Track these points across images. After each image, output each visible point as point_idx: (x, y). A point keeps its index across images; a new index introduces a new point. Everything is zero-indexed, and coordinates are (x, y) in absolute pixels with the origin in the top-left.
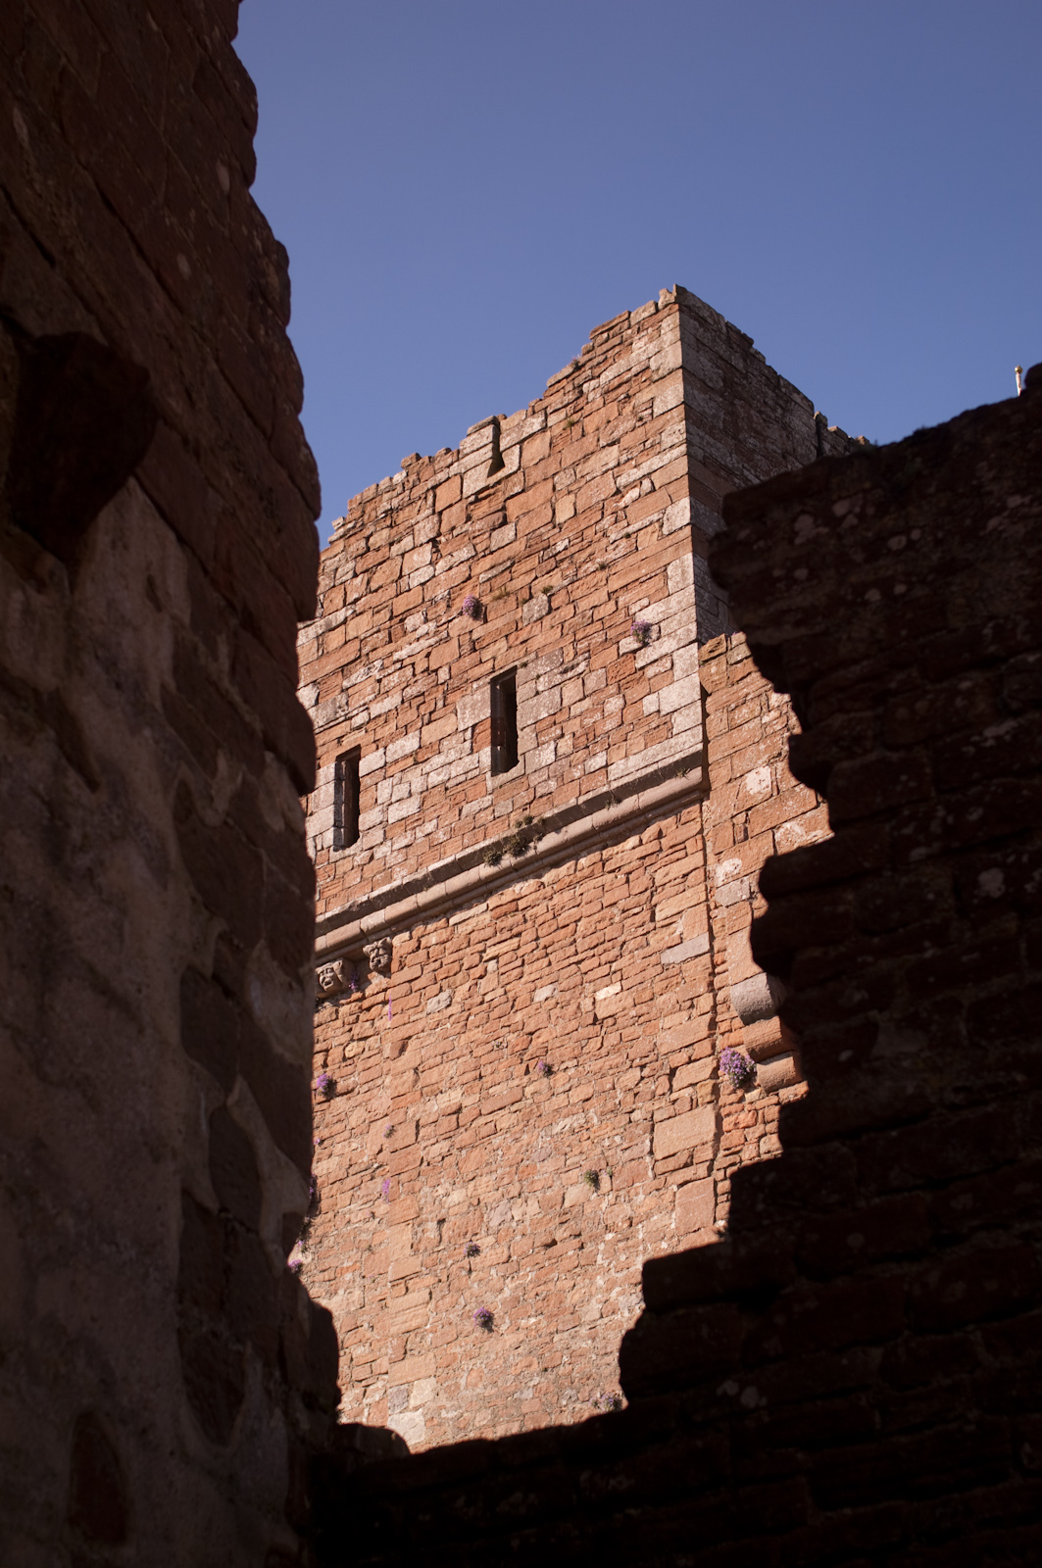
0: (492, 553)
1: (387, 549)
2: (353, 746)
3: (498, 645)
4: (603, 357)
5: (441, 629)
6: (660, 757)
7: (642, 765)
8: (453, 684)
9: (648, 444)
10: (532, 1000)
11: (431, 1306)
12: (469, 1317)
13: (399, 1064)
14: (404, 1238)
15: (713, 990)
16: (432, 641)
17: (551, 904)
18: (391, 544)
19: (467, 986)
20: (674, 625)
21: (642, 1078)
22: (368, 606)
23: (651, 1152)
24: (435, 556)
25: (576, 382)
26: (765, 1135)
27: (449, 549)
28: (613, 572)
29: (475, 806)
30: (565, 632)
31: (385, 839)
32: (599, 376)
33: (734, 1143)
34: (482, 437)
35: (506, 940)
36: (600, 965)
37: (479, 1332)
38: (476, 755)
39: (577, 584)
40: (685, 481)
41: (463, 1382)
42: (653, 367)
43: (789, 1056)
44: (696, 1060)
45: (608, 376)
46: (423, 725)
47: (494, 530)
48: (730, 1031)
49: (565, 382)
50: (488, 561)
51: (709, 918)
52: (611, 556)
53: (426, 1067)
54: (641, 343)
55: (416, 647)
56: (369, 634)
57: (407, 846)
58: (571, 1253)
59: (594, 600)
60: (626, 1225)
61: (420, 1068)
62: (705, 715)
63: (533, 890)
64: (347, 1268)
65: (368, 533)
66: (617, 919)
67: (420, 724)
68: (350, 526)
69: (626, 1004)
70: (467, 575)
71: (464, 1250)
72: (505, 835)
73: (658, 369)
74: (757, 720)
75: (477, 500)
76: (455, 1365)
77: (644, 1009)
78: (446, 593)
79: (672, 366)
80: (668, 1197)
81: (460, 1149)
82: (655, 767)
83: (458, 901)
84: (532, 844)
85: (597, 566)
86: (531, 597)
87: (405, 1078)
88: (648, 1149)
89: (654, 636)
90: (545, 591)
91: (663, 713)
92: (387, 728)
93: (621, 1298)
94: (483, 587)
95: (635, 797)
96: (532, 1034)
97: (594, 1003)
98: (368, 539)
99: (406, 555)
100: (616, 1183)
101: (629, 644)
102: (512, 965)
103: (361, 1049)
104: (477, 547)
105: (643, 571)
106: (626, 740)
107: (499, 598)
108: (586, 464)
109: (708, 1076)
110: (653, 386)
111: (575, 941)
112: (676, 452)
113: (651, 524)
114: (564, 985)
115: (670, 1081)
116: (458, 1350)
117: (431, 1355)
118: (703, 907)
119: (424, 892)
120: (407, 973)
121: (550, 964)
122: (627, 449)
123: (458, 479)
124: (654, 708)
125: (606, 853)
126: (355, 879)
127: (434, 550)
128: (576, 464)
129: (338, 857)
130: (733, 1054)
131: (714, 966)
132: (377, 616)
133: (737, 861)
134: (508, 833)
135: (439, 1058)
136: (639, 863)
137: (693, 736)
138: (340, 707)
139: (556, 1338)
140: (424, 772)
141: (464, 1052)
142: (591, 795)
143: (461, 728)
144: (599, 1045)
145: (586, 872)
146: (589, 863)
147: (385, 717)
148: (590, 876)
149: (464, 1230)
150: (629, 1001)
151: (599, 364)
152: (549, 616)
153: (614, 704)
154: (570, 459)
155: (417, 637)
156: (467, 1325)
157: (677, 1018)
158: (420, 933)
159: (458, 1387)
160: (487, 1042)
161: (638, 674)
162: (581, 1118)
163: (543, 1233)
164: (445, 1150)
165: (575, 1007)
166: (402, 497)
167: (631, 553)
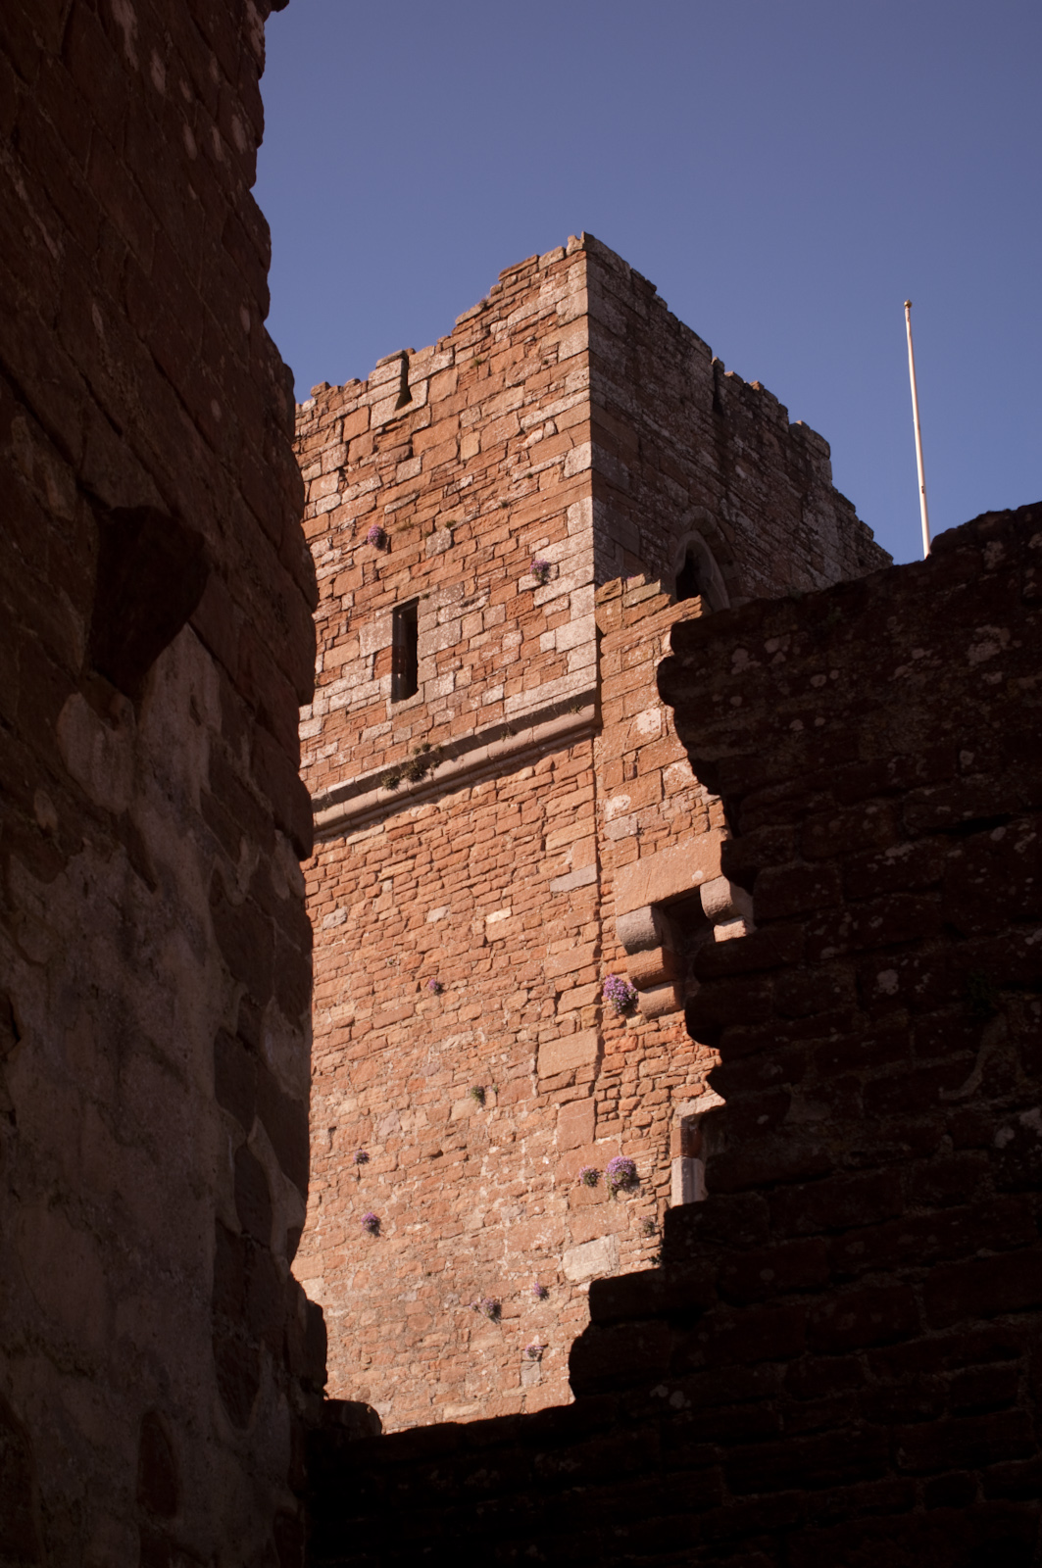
0: (397, 485)
3: (401, 576)
4: (511, 299)
5: (345, 556)
6: (555, 693)
7: (538, 700)
8: (357, 610)
9: (552, 387)
10: (425, 920)
11: (321, 1209)
12: (357, 1222)
15: (598, 919)
16: (337, 568)
17: (445, 828)
19: (362, 904)
20: (572, 566)
21: (529, 1000)
23: (536, 1072)
24: (342, 484)
25: (484, 322)
26: (644, 1059)
27: (356, 478)
28: (515, 510)
29: (375, 731)
30: (467, 566)
32: (506, 318)
33: (616, 1065)
34: (391, 370)
35: (401, 861)
36: (491, 890)
37: (364, 1236)
38: (377, 682)
39: (479, 520)
40: (587, 426)
41: (350, 1283)
42: (560, 312)
43: (669, 986)
44: (580, 985)
45: (515, 318)
46: (326, 650)
47: (400, 462)
48: (614, 959)
49: (473, 321)
50: (394, 493)
51: (598, 849)
52: (513, 495)
53: (321, 981)
54: (549, 288)
57: (307, 767)
58: (456, 1164)
59: (496, 536)
60: (510, 1140)
62: (600, 655)
63: (428, 814)
66: (509, 846)
67: (324, 648)
69: (515, 928)
70: (373, 505)
71: (354, 1157)
72: (403, 761)
73: (564, 315)
74: (649, 663)
75: (385, 432)
76: (342, 1267)
77: (532, 934)
78: (352, 521)
79: (578, 312)
80: (551, 1114)
81: (352, 1060)
82: (550, 702)
83: (356, 821)
84: (429, 771)
85: (500, 504)
86: (435, 530)
88: (532, 1068)
89: (553, 575)
90: (449, 525)
91: (559, 651)
93: (503, 1209)
94: (388, 518)
95: (529, 730)
96: (423, 953)
97: (484, 926)
99: (314, 482)
100: (502, 1098)
101: (528, 581)
102: (407, 886)
104: (383, 478)
105: (544, 511)
106: (522, 675)
107: (404, 529)
108: (492, 404)
109: (591, 1000)
110: (559, 330)
111: (468, 865)
112: (579, 397)
113: (553, 465)
114: (456, 907)
115: (556, 1003)
116: (346, 1252)
117: (319, 1256)
118: (591, 839)
119: (323, 812)
121: (443, 886)
122: (533, 391)
123: (366, 412)
124: (550, 646)
125: (500, 782)
127: (341, 478)
128: (481, 403)
130: (617, 981)
131: (601, 896)
133: (626, 798)
134: (406, 759)
135: (333, 973)
136: (531, 793)
137: (588, 674)
139: (440, 1244)
140: (326, 695)
141: (359, 967)
142: (487, 726)
143: (363, 654)
144: (488, 967)
145: (481, 799)
146: (483, 791)
148: (485, 803)
149: (354, 1138)
150: (519, 925)
151: (507, 305)
152: (452, 550)
153: (512, 639)
154: (475, 398)
155: (323, 563)
156: (356, 1228)
157: (564, 944)
158: (318, 850)
159: (344, 1287)
160: (380, 959)
161: (536, 612)
162: (470, 1036)
163: (430, 1144)
164: (337, 1061)
165: (466, 929)
166: (310, 424)
167: (533, 493)
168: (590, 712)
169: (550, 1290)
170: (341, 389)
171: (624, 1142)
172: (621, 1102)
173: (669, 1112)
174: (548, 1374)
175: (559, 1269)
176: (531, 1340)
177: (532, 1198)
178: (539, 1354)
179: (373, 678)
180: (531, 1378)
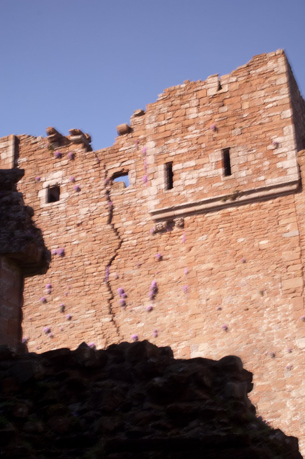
0: (219, 114)
1: (180, 106)
2: (170, 161)
3: (222, 140)
4: (257, 65)
5: (201, 132)
6: (283, 180)
7: (277, 182)
8: (207, 149)
9: (275, 92)
10: (237, 241)
11: (205, 323)
13: (189, 254)
14: (194, 303)
15: (300, 246)
16: (199, 135)
17: (242, 216)
19: (213, 235)
20: (287, 144)
21: (277, 267)
22: (173, 122)
24: (198, 111)
25: (248, 70)
27: (203, 110)
28: (264, 126)
29: (217, 185)
30: (247, 140)
31: (184, 190)
32: (256, 70)
34: (214, 79)
35: (226, 223)
36: (260, 235)
37: (222, 332)
38: (216, 171)
39: (251, 128)
40: (288, 105)
41: (218, 345)
42: (275, 71)
44: (295, 265)
45: (259, 70)
47: (220, 107)
49: (243, 69)
50: (218, 116)
51: (298, 226)
52: (263, 121)
53: (199, 256)
54: (271, 63)
55: (193, 136)
56: (174, 130)
57: (192, 193)
58: (254, 313)
59: (257, 133)
60: (273, 307)
61: (197, 256)
62: (300, 171)
63: (235, 211)
64: (169, 310)
65: (172, 100)
66: (266, 222)
67: (195, 158)
68: (165, 97)
69: (270, 246)
70: (210, 118)
71: (217, 308)
72: (229, 194)
73: (277, 72)
75: (213, 98)
76: (214, 340)
77: (277, 248)
78: (203, 122)
79: (282, 72)
80: (288, 300)
81: (213, 280)
82: (282, 183)
83: (208, 210)
84: (237, 198)
85: (258, 123)
86: (234, 128)
87: (191, 258)
88: (280, 287)
89: (280, 146)
90: (240, 128)
91: (284, 168)
92: (183, 158)
93: (273, 327)
94: (216, 123)
95: (273, 190)
96: (237, 251)
97: (259, 245)
98: (172, 102)
99: (187, 109)
100: (270, 295)
101: (271, 147)
102: (229, 231)
103: (171, 248)
104: (214, 111)
105: (275, 128)
106: (271, 174)
107: (223, 127)
108: (252, 94)
109: (300, 269)
110: (275, 76)
111: (251, 227)
112: (285, 96)
113: (277, 115)
114: (248, 238)
115: (287, 269)
116: (215, 336)
117: (205, 337)
118: (296, 223)
119: (198, 207)
121: (242, 232)
122: (268, 92)
123: (205, 91)
124: (280, 166)
125: (261, 204)
126: (173, 200)
127: (198, 109)
128: (249, 93)
129: (166, 192)
131: (300, 240)
132: (177, 125)
135: (203, 254)
136: (273, 208)
137: (295, 176)
138: (164, 149)
139: (250, 335)
140: (197, 172)
141: (213, 253)
142: (259, 187)
143: (211, 162)
144: (262, 257)
145: (254, 208)
146: (255, 206)
147: (183, 155)
148: (256, 209)
149: (216, 303)
150: (272, 246)
152: (242, 135)
153: (267, 163)
154: (246, 92)
155: (193, 133)
156: (218, 329)
157: (288, 252)
158: (194, 218)
159: (216, 346)
160: (221, 251)
161: (274, 156)
162: (256, 276)
163: (244, 306)
164: (207, 280)
165: (252, 245)
166: (184, 92)
167: (270, 122)
168: (295, 187)
169: (292, 351)
170: (195, 83)
174: (294, 374)
175: (295, 345)
176: (287, 365)
177: (283, 324)
178: (290, 368)
179: (215, 169)
180: (287, 375)
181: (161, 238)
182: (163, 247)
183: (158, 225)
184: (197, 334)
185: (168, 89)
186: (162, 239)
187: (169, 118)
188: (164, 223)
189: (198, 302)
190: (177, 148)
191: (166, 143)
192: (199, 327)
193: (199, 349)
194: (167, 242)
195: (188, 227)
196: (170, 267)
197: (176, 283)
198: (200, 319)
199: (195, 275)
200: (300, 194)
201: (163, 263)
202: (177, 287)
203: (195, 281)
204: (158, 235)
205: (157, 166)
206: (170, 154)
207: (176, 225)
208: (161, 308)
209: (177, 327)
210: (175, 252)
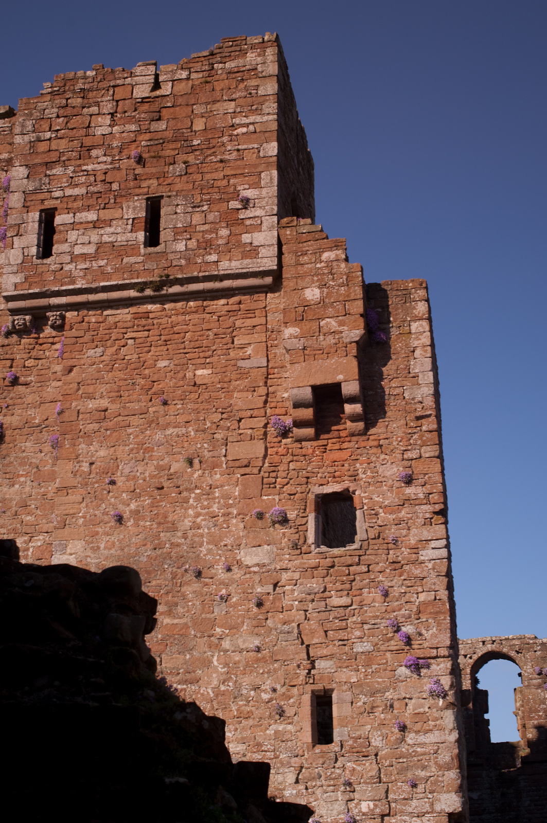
0: (150, 132)
1: (81, 109)
2: (52, 207)
3: (151, 181)
4: (229, 54)
5: (114, 162)
6: (251, 266)
7: (240, 267)
8: (121, 193)
9: (254, 107)
10: (156, 365)
11: (84, 505)
12: (108, 515)
13: (68, 378)
14: (67, 467)
15: (266, 386)
16: (109, 167)
17: (170, 320)
18: (83, 107)
19: (115, 348)
20: (264, 203)
21: (222, 419)
22: (65, 136)
24: (113, 122)
25: (211, 61)
26: (293, 461)
27: (122, 122)
28: (228, 165)
29: (132, 260)
30: (196, 187)
31: (72, 261)
32: (225, 63)
33: (275, 462)
34: (148, 70)
35: (140, 331)
36: (199, 358)
37: (113, 523)
38: (134, 235)
39: (204, 165)
40: (275, 134)
41: (102, 546)
42: (260, 70)
43: (312, 428)
44: (255, 417)
45: (231, 65)
46: (100, 209)
47: (153, 121)
48: (276, 408)
49: (203, 59)
50: (148, 136)
51: (267, 351)
52: (227, 157)
53: (86, 384)
54: (253, 55)
55: (98, 167)
56: (66, 150)
57: (86, 269)
58: (173, 495)
59: (215, 176)
60: (208, 488)
61: (82, 384)
62: (281, 253)
63: (159, 310)
64: (22, 475)
65: (68, 97)
66: (211, 337)
67: (98, 208)
68: (55, 89)
69: (215, 380)
70: (134, 139)
71: (107, 481)
72: (151, 280)
73: (262, 72)
74: (313, 265)
75: (142, 102)
76: (97, 537)
77: (226, 385)
78: (120, 144)
79: (271, 73)
80: (234, 479)
81: (107, 430)
82: (248, 270)
83: (112, 304)
84: (165, 288)
85: (218, 159)
86: (174, 163)
87: (71, 386)
88: (224, 454)
89: (251, 205)
90: (185, 163)
91: (253, 245)
92: (75, 204)
93: (203, 523)
94: (143, 149)
95: (231, 281)
96: (154, 382)
97: (194, 375)
98: (67, 99)
99: (93, 117)
100: (204, 466)
101: (236, 204)
102: (144, 345)
103: (36, 364)
104: (141, 127)
105: (246, 171)
106: (230, 252)
107: (154, 157)
108: (214, 106)
109: (262, 426)
110: (259, 79)
111: (184, 342)
112: (271, 117)
113: (253, 148)
114: (176, 362)
115: (239, 423)
116: (100, 530)
117: (82, 529)
118: (264, 344)
119: (93, 295)
120: (74, 333)
121: (168, 350)
122: (242, 106)
123: (130, 87)
124: (248, 241)
125: (205, 303)
126: (50, 277)
127: (112, 119)
128: (207, 103)
129: (39, 263)
130: (279, 419)
131: (268, 375)
132: (71, 143)
133: (297, 330)
135: (94, 381)
136: (226, 313)
137: (272, 261)
138: (44, 184)
139: (162, 534)
140: (99, 233)
141: (111, 381)
142: (207, 274)
143: (126, 217)
144: (197, 397)
145: (193, 310)
146: (195, 306)
147: (76, 198)
148: (196, 312)
149: (106, 471)
150: (217, 380)
151: (226, 56)
152: (186, 176)
153: (224, 232)
154: (203, 100)
155: (99, 162)
156: (106, 518)
157: (245, 394)
158: (84, 314)
159: (99, 548)
160: (126, 380)
161: (240, 221)
162: (184, 430)
163: (155, 482)
164: (96, 429)
165: (183, 375)
166: (91, 84)
167: (240, 159)
168: (269, 280)
169: (233, 568)
170: (113, 72)
171: (279, 500)
172: (278, 480)
173: (307, 490)
174: (231, 609)
175: (238, 558)
176: (220, 591)
177: (221, 519)
178: (225, 599)
179: (132, 231)
180: (219, 610)
181: (20, 344)
182: (23, 360)
183: (18, 319)
184: (67, 522)
185: (62, 76)
186: (21, 347)
187: (58, 128)
188: (28, 318)
189: (75, 466)
190: (67, 184)
191: (48, 172)
192: (71, 512)
193: (69, 551)
194: (29, 353)
195: (71, 329)
196: (29, 399)
197: (38, 428)
198: (75, 497)
199: (74, 418)
200: (277, 294)
201: (20, 388)
202: (40, 435)
203: (73, 428)
204: (15, 338)
205: (28, 212)
206: (53, 193)
207: (50, 323)
208: (8, 471)
209: (33, 506)
210: (43, 372)
